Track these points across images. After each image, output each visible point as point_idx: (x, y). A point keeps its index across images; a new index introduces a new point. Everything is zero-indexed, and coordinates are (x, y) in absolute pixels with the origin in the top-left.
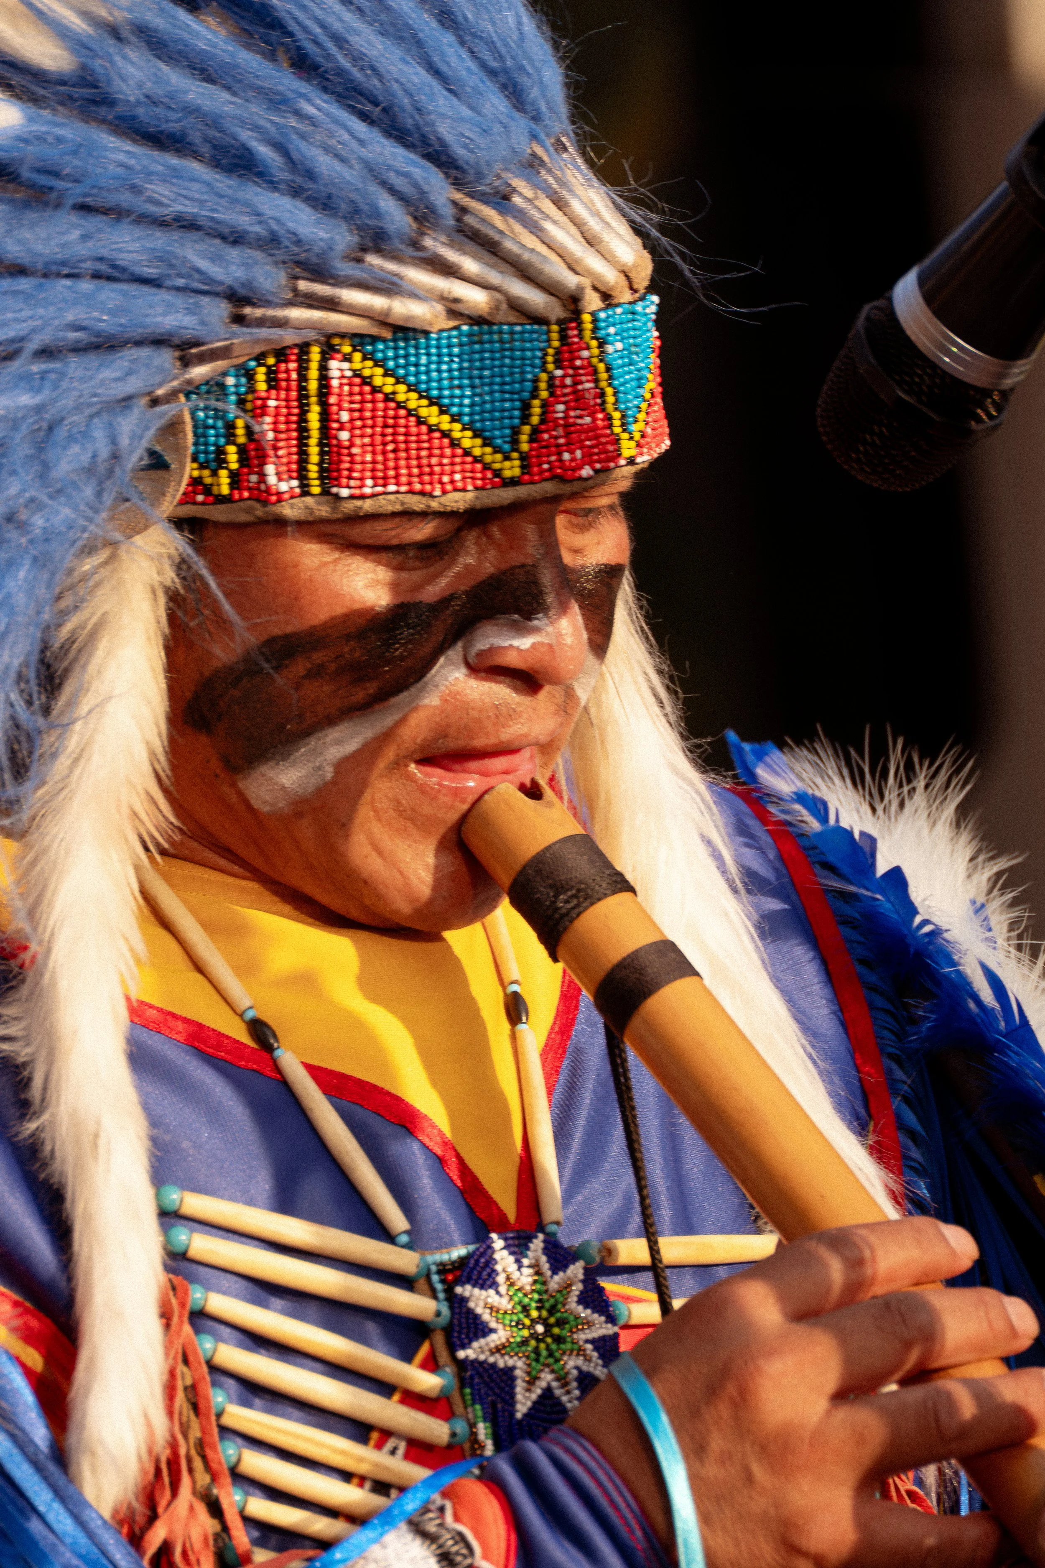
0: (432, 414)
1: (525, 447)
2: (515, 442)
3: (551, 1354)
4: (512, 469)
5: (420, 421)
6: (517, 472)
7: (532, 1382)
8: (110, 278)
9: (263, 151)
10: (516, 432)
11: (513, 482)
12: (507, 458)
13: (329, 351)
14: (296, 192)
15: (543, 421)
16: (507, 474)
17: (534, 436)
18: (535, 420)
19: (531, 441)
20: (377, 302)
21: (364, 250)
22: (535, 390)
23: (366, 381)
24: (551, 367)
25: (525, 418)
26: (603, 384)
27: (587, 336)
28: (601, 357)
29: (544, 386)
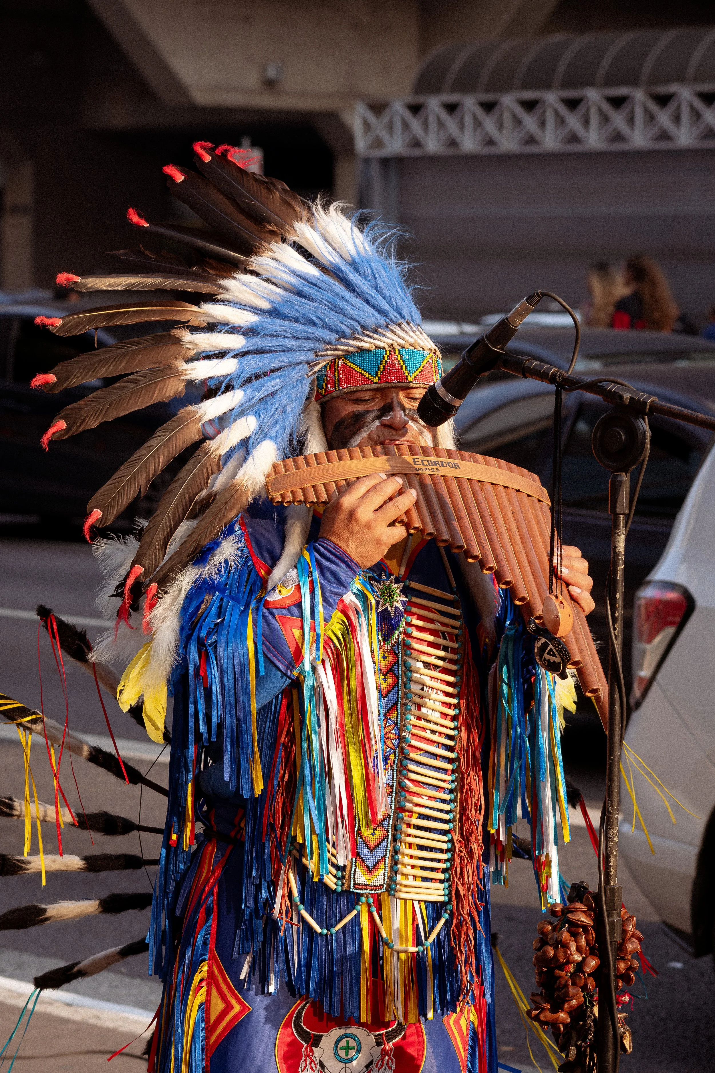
0: (358, 369)
1: (379, 375)
2: (377, 375)
4: (376, 380)
5: (355, 371)
7: (383, 605)
8: (287, 351)
9: (315, 319)
10: (377, 372)
11: (376, 383)
12: (375, 378)
13: (339, 359)
14: (324, 327)
15: (384, 370)
17: (382, 373)
18: (382, 370)
20: (345, 348)
21: (340, 338)
22: (381, 364)
23: (346, 364)
24: (386, 359)
25: (379, 369)
26: (402, 364)
27: (397, 353)
28: (402, 358)
29: (384, 362)
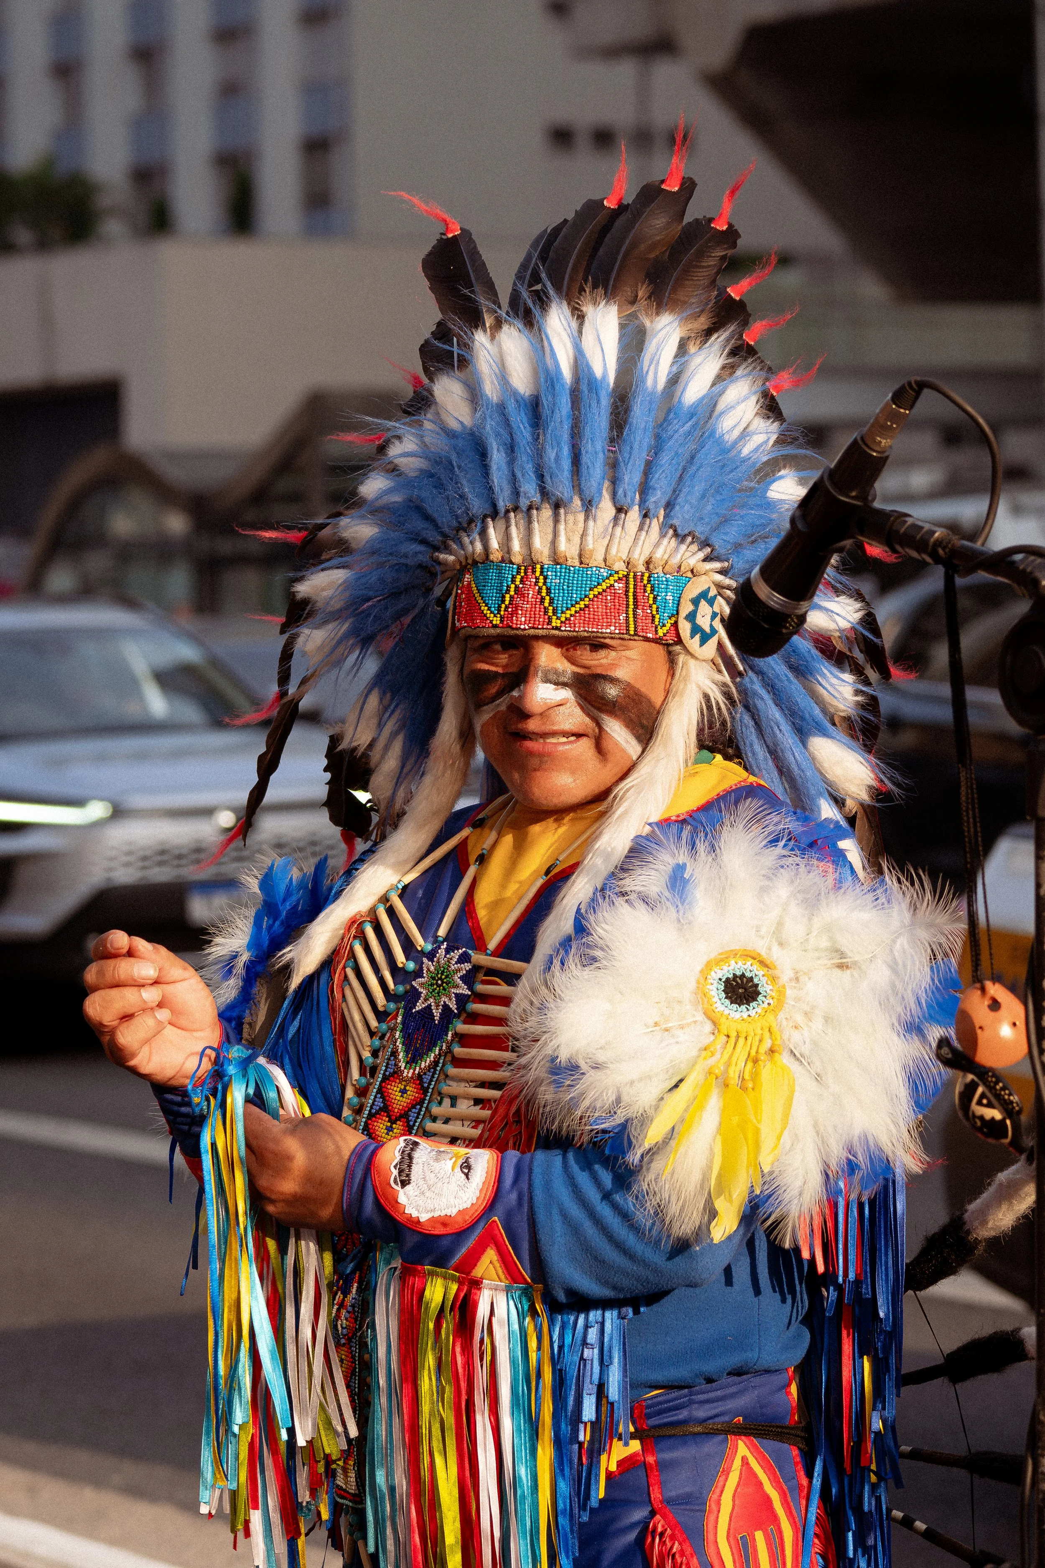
0: (477, 596)
1: (502, 613)
2: (499, 611)
3: (438, 993)
4: (496, 621)
6: (498, 622)
10: (500, 607)
11: (496, 626)
12: (495, 616)
15: (510, 604)
16: (494, 622)
17: (506, 609)
18: (507, 603)
19: (505, 611)
22: (508, 591)
24: (518, 583)
25: (503, 601)
26: (544, 594)
27: (538, 574)
28: (545, 583)
29: (512, 589)
